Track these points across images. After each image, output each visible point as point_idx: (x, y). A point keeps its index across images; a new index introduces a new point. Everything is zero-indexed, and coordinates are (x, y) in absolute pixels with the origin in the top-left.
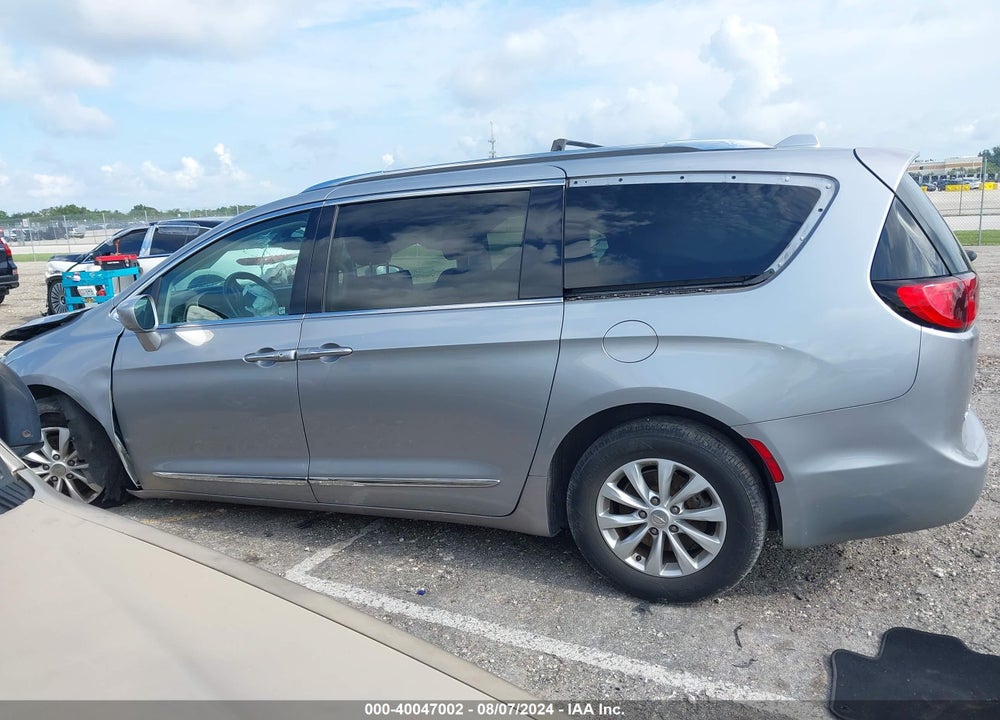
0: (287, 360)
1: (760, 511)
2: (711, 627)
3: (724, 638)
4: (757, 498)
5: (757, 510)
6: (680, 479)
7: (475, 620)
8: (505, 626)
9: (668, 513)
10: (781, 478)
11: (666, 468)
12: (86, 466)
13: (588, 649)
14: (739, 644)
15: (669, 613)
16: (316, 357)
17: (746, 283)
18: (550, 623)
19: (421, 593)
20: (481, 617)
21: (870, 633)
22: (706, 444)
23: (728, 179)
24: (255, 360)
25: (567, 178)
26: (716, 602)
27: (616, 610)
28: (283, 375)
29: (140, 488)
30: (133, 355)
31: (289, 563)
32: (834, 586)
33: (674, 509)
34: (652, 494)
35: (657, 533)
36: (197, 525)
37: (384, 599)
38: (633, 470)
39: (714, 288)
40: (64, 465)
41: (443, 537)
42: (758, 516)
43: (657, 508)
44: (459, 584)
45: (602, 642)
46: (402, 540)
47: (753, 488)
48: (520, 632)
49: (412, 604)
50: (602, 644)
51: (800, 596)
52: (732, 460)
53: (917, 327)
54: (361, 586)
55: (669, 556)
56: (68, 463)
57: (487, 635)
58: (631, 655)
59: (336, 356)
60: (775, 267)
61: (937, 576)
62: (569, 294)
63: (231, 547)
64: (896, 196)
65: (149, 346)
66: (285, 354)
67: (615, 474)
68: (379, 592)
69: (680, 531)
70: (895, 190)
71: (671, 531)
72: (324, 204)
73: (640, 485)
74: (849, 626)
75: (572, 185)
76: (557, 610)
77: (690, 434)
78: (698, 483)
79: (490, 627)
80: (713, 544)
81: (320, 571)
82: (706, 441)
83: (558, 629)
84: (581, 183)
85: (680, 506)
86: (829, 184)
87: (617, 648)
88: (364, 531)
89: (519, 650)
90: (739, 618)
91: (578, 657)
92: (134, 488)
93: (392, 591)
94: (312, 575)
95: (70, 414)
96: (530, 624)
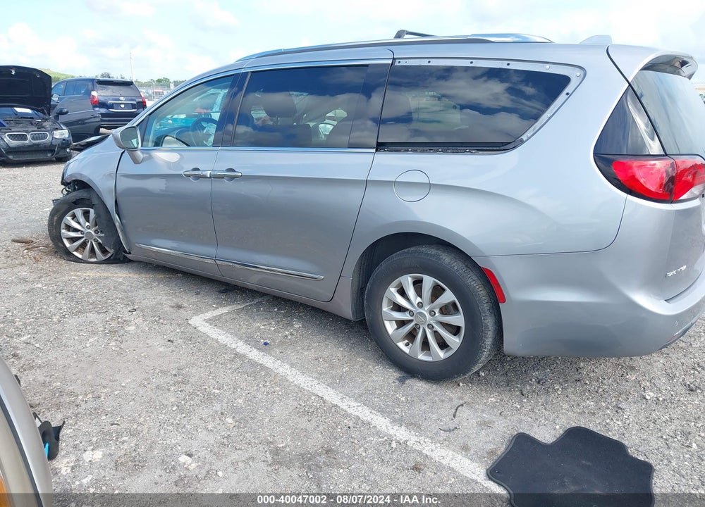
0: (205, 177)
1: (489, 322)
2: (443, 401)
3: (447, 410)
4: (487, 313)
5: (486, 322)
6: (437, 292)
7: (287, 366)
8: (303, 373)
9: (427, 315)
10: (504, 301)
11: (429, 282)
12: (103, 235)
13: (347, 398)
14: (454, 416)
15: (419, 386)
16: (222, 177)
17: (502, 148)
18: (334, 378)
19: (266, 344)
20: (292, 365)
21: (558, 427)
22: (456, 268)
23: (503, 65)
24: (189, 176)
25: (394, 59)
26: (459, 385)
27: (385, 376)
28: (204, 186)
29: (130, 253)
30: (128, 166)
31: (198, 311)
32: (556, 390)
33: (432, 312)
34: (419, 300)
35: (419, 328)
36: (160, 281)
37: (240, 343)
38: (407, 281)
39: (478, 150)
40: (93, 233)
41: (304, 312)
42: (487, 326)
43: (421, 311)
44: (293, 343)
45: (360, 396)
46: (276, 310)
47: (485, 305)
48: (311, 379)
49: (255, 350)
50: (358, 398)
51: (524, 393)
52: (473, 282)
53: (624, 195)
54: (231, 334)
55: (426, 345)
56: (95, 232)
57: (289, 378)
58: (373, 407)
59: (232, 178)
60: (524, 137)
61: (645, 398)
62: (380, 147)
63: (171, 297)
64: (630, 85)
65: (136, 161)
66: (204, 173)
67: (395, 282)
68: (241, 339)
69: (434, 329)
70: (630, 81)
71: (428, 328)
72: (243, 71)
73: (411, 292)
74: (546, 419)
75: (397, 64)
76: (344, 370)
77: (446, 259)
78: (448, 297)
79: (294, 373)
80: (455, 342)
81: (213, 321)
82: (457, 266)
83: (336, 382)
84: (403, 63)
85: (437, 311)
86: (579, 73)
87: (367, 402)
88: (256, 301)
89: (301, 390)
90: (467, 398)
91: (336, 401)
92: (126, 252)
93: (249, 340)
94: (206, 322)
95: (95, 201)
96: (320, 376)
